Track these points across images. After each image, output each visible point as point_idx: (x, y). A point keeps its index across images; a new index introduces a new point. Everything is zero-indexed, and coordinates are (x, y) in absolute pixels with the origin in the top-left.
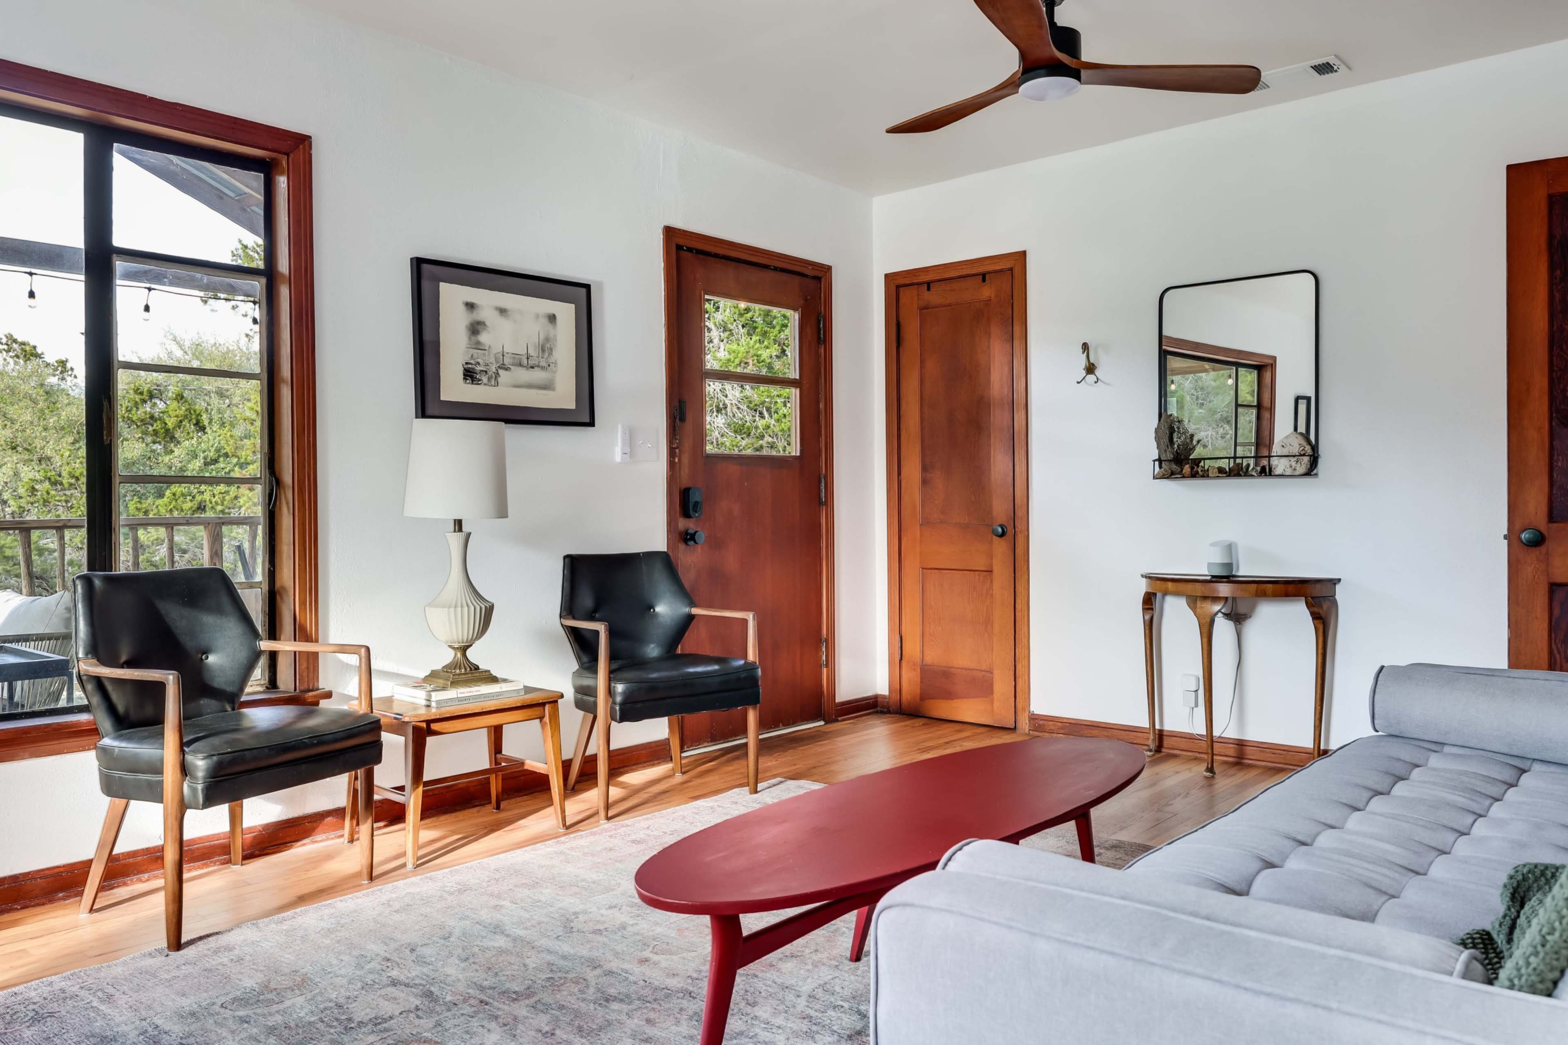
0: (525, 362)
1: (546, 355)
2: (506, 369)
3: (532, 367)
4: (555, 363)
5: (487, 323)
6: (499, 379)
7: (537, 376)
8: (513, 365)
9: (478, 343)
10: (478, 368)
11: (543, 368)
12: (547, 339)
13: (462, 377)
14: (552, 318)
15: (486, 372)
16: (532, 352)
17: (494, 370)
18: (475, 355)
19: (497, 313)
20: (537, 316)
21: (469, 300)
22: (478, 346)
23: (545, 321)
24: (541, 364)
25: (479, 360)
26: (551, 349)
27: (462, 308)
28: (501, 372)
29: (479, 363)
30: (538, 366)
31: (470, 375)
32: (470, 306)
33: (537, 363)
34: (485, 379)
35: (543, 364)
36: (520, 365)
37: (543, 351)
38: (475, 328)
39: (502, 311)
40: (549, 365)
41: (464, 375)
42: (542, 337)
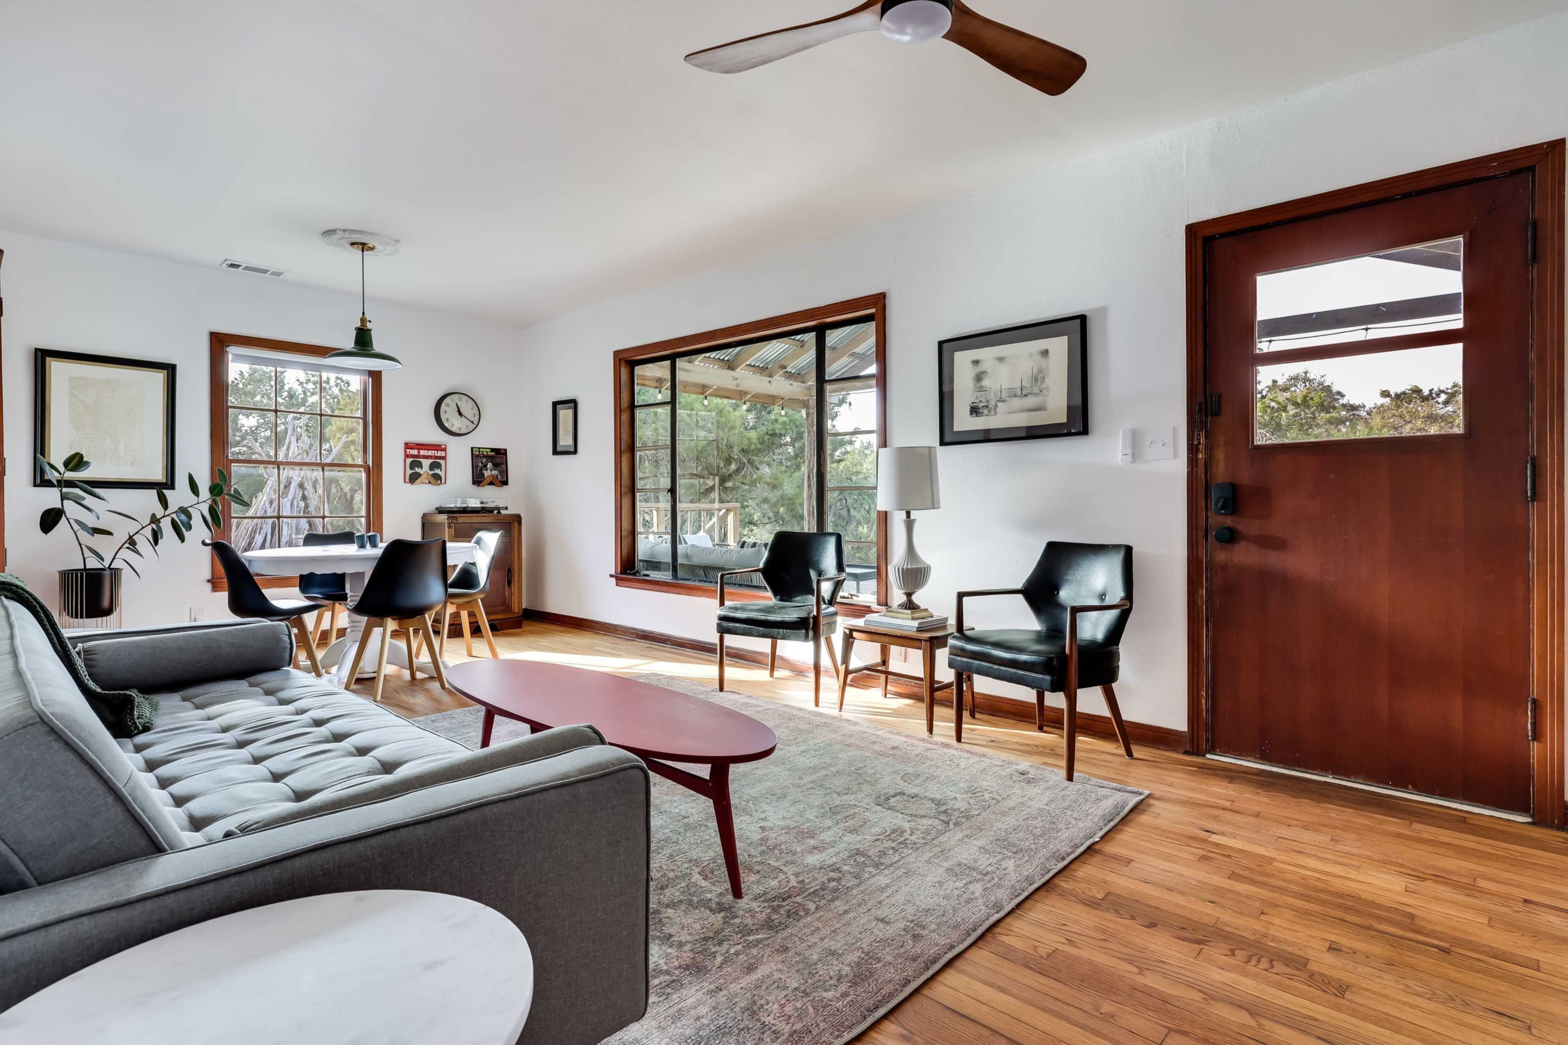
0: (1020, 392)
1: (1039, 383)
2: (1003, 402)
3: (1026, 396)
4: (1047, 389)
5: (988, 371)
6: (998, 410)
7: (1031, 401)
8: (1009, 397)
9: (981, 387)
10: (981, 405)
11: (1036, 394)
12: (1040, 371)
13: (969, 412)
14: (1045, 353)
15: (987, 406)
16: (1024, 384)
17: (994, 404)
18: (979, 396)
19: (997, 361)
20: (1031, 355)
21: (975, 358)
22: (981, 389)
23: (1038, 357)
24: (1034, 392)
25: (981, 399)
26: (1044, 378)
27: (970, 365)
28: (999, 404)
29: (981, 401)
30: (1031, 394)
31: (975, 411)
32: (976, 362)
33: (1030, 391)
34: (986, 412)
35: (1036, 390)
36: (1016, 396)
37: (1036, 380)
38: (979, 378)
39: (1001, 359)
40: (1041, 391)
41: (971, 411)
42: (1035, 370)
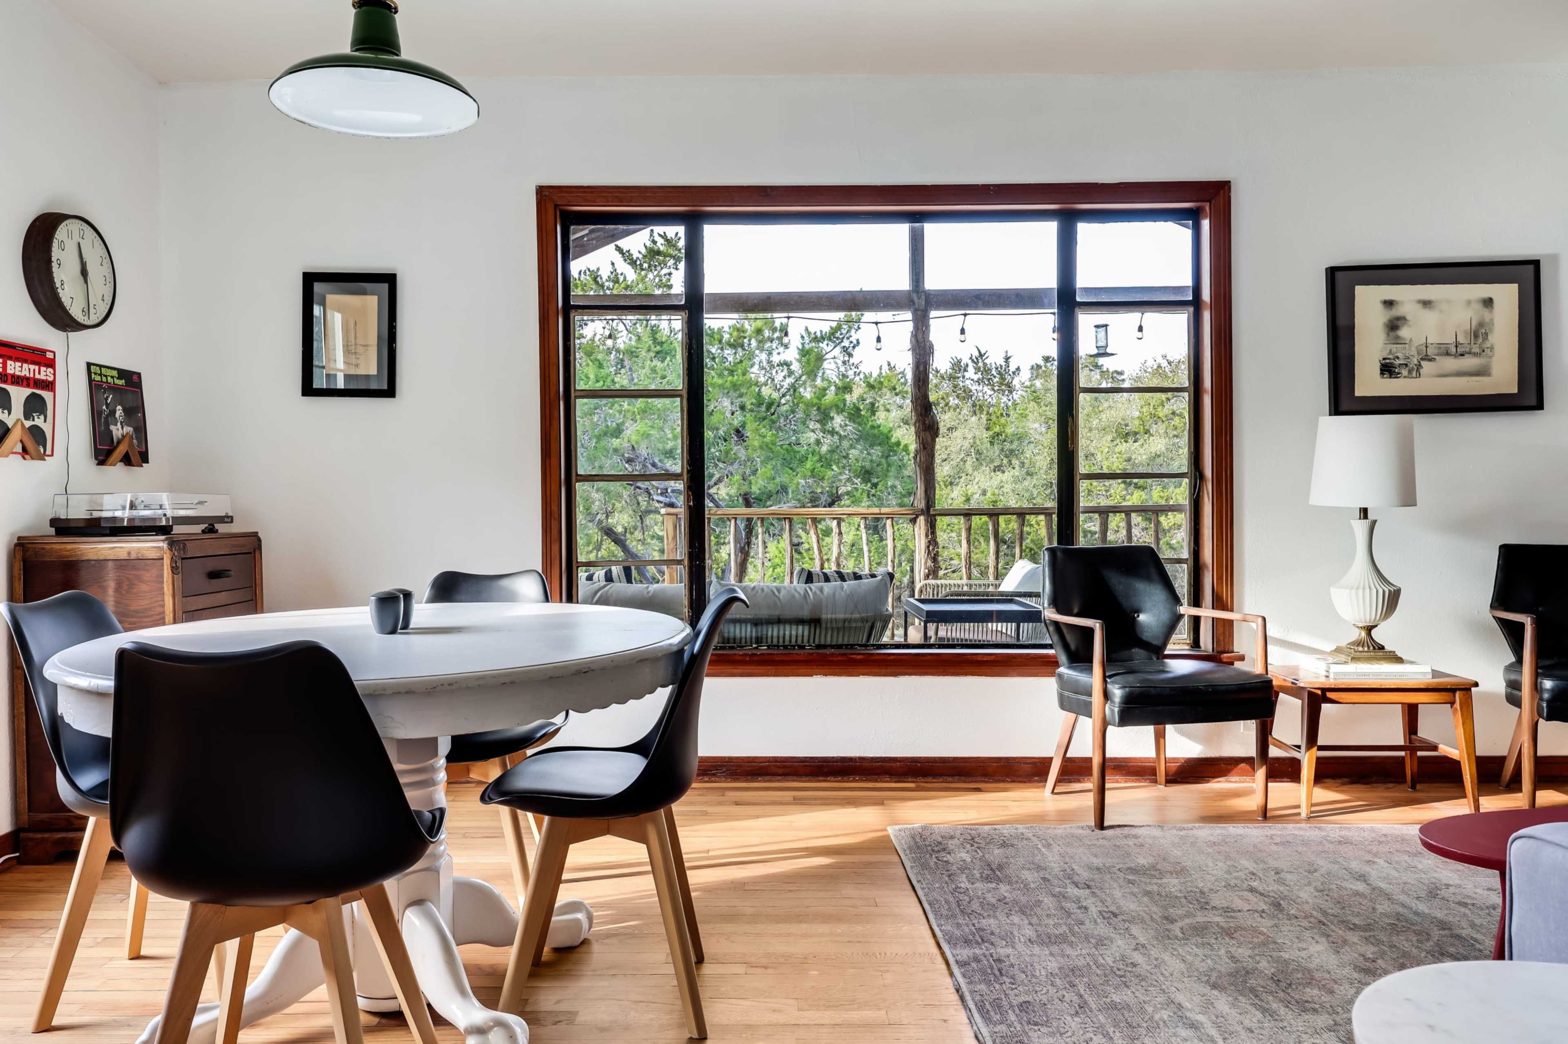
0: (1454, 350)
1: (1480, 340)
2: (1430, 360)
3: (1462, 355)
4: (1492, 348)
5: (1408, 318)
6: (1422, 371)
7: (1469, 362)
8: (1438, 355)
9: (1398, 337)
10: (1397, 362)
11: (1475, 355)
12: (1481, 324)
13: (1379, 372)
14: (1488, 302)
15: (1406, 365)
16: (1461, 339)
17: (1416, 362)
18: (1394, 350)
19: (1420, 306)
20: (1469, 302)
21: (1388, 298)
22: (1397, 340)
23: (1479, 307)
24: (1473, 351)
25: (1398, 354)
26: (1487, 334)
27: (1380, 307)
28: (1423, 363)
29: (1398, 358)
30: (1470, 353)
31: (1387, 369)
32: (1389, 304)
33: (1468, 350)
34: (1405, 372)
35: (1476, 349)
36: (1448, 354)
37: (1476, 336)
38: (1393, 326)
39: (1426, 304)
40: (1483, 351)
41: (1381, 370)
42: (1474, 324)
